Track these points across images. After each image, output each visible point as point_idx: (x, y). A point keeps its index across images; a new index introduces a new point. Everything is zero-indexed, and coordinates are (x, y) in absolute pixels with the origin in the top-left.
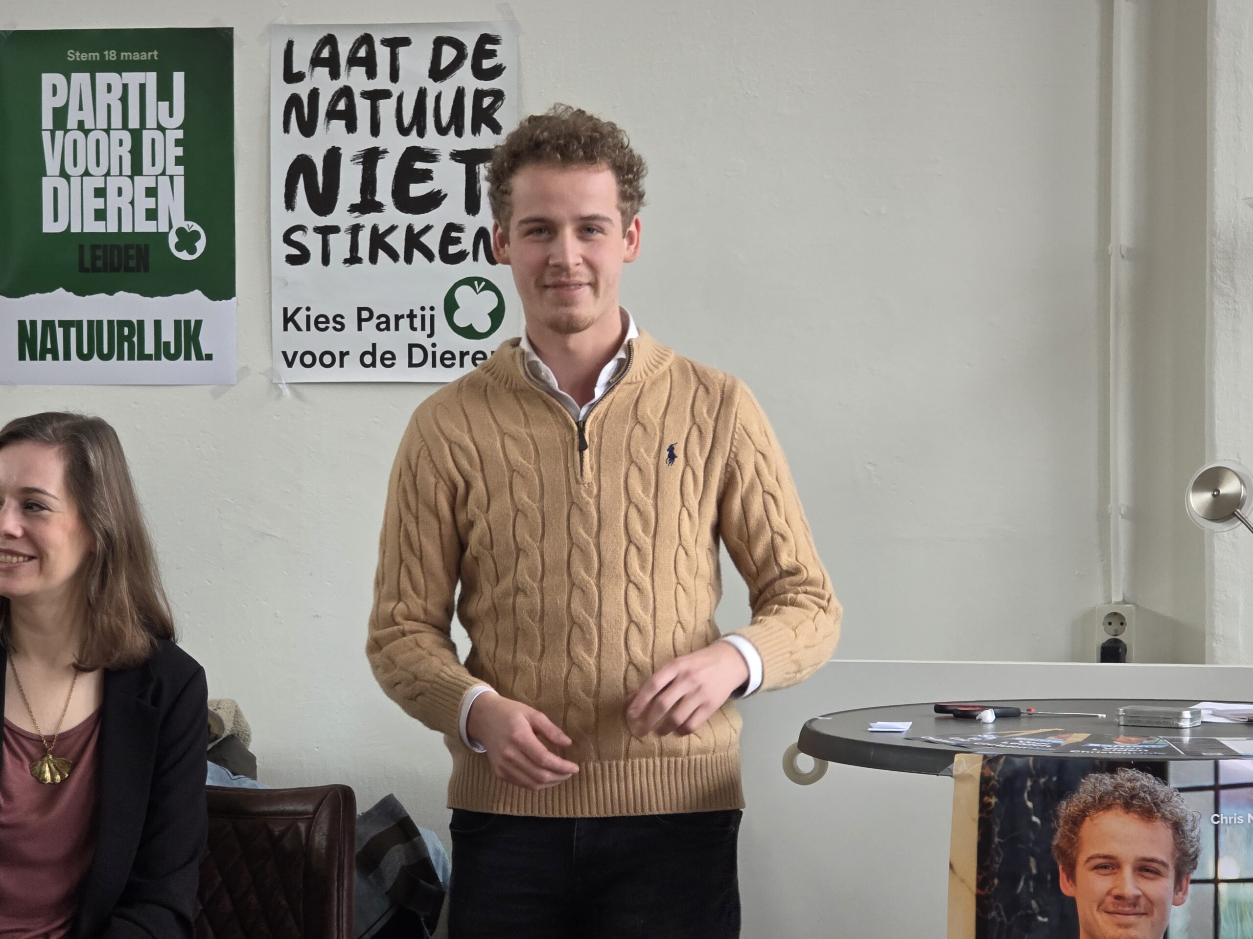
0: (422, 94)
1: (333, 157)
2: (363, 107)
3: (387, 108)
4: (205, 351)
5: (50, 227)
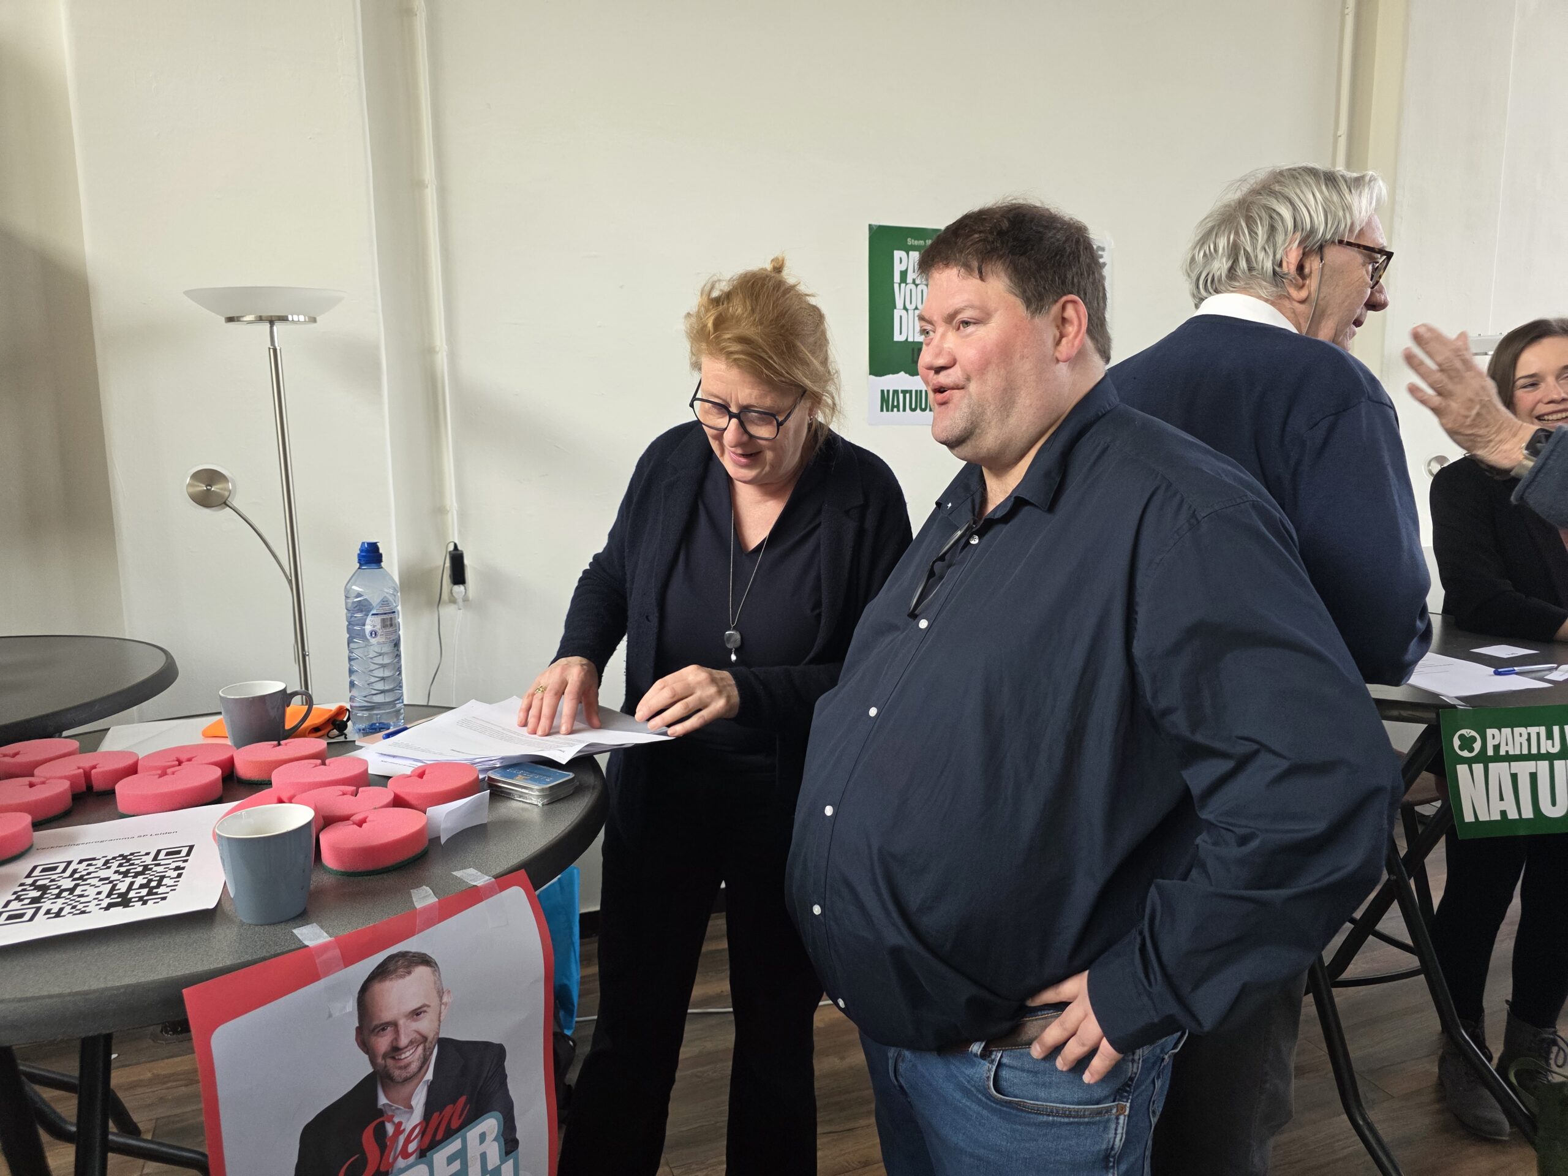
5: (898, 337)
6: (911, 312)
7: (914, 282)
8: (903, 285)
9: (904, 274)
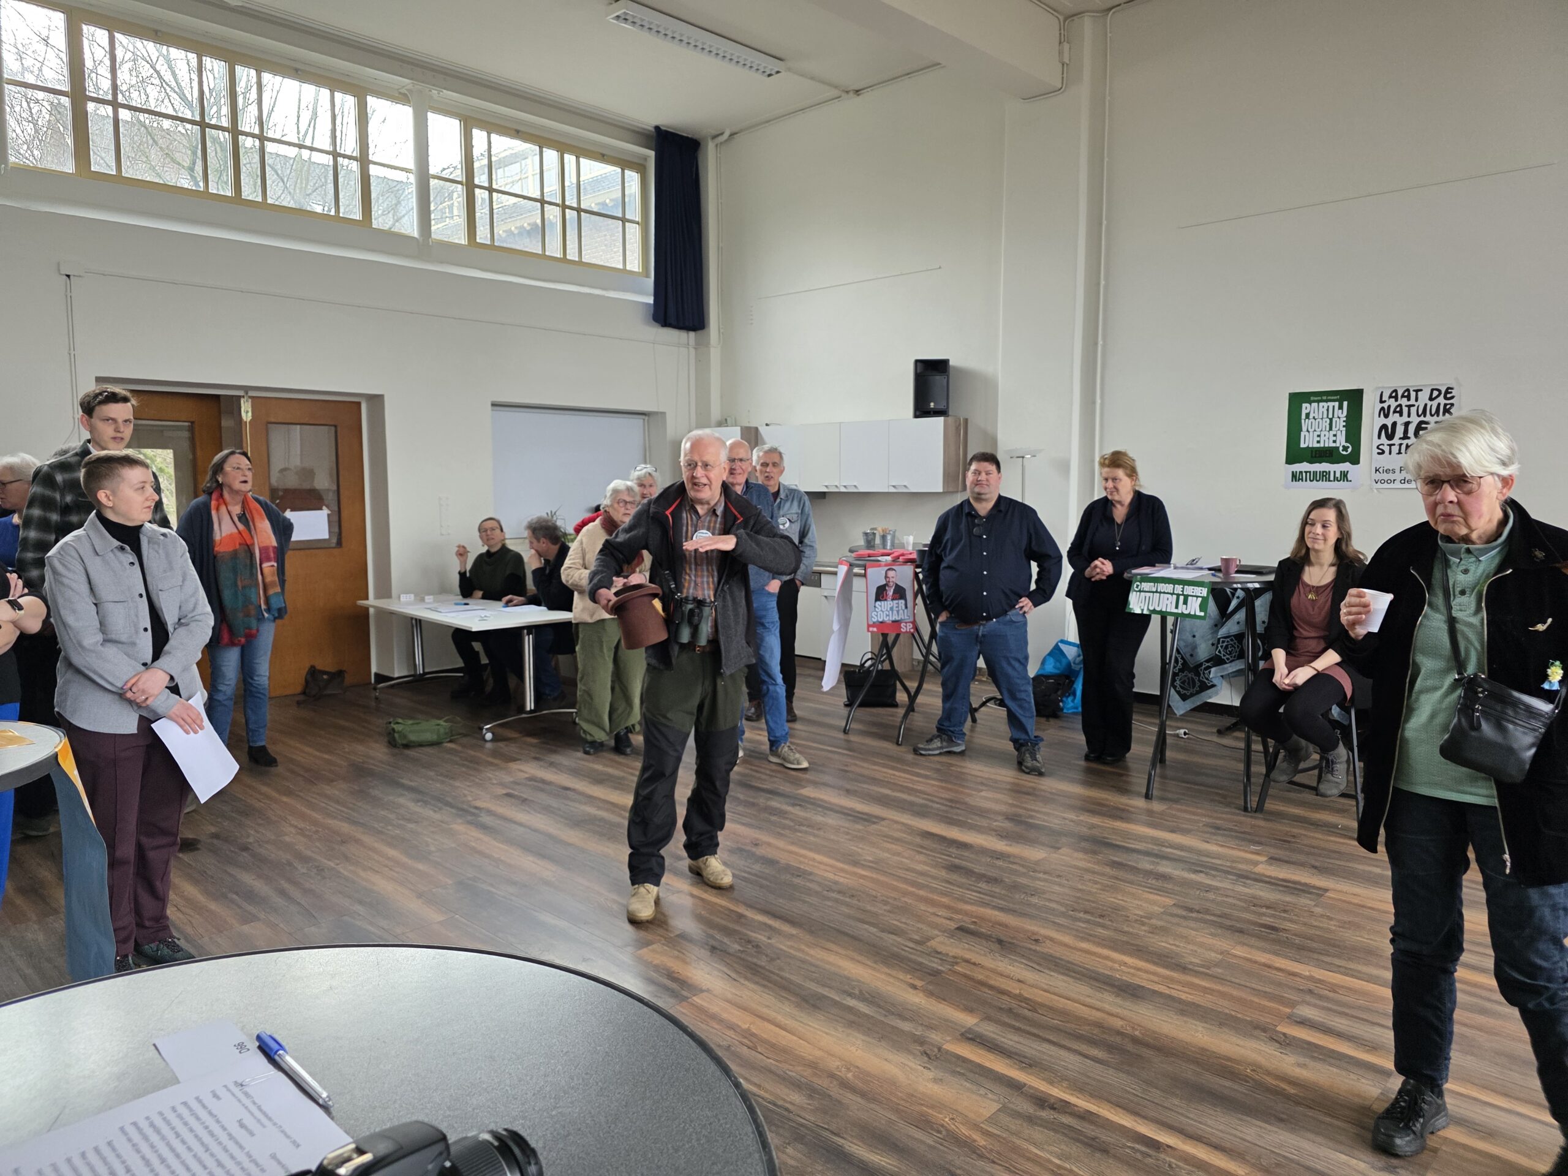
0: (1426, 405)
4: (1349, 479)
5: (1302, 445)
6: (1311, 433)
7: (1314, 417)
8: (1307, 420)
9: (1308, 415)
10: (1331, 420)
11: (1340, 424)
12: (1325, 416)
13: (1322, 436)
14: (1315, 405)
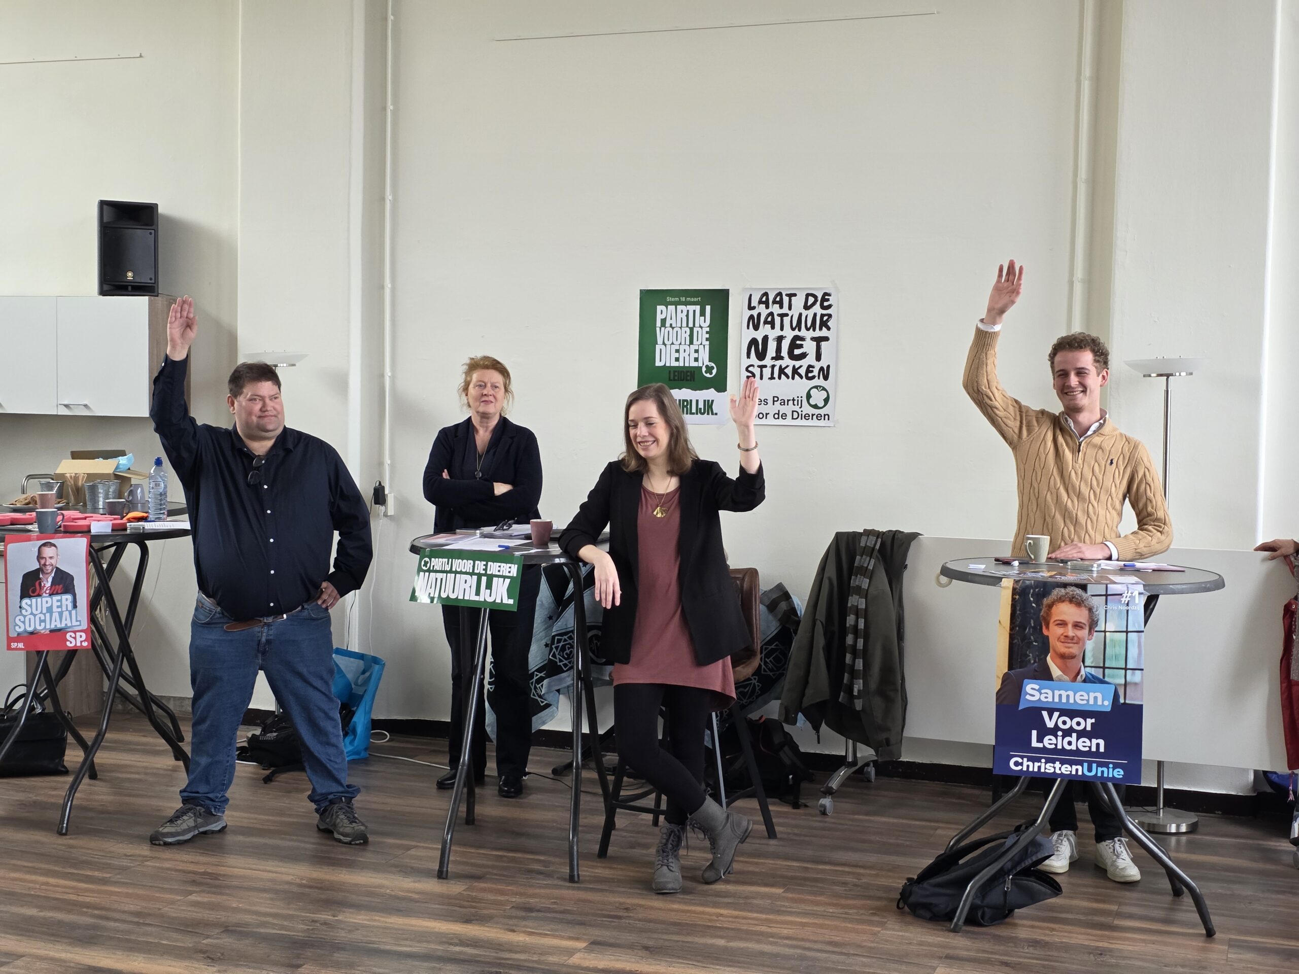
0: (800, 315)
1: (766, 339)
2: (777, 320)
3: (787, 320)
4: (714, 412)
5: (658, 363)
6: (668, 347)
7: (671, 325)
8: (663, 328)
9: (663, 321)
10: (692, 330)
11: (702, 335)
12: (684, 324)
13: (681, 351)
14: (671, 308)
